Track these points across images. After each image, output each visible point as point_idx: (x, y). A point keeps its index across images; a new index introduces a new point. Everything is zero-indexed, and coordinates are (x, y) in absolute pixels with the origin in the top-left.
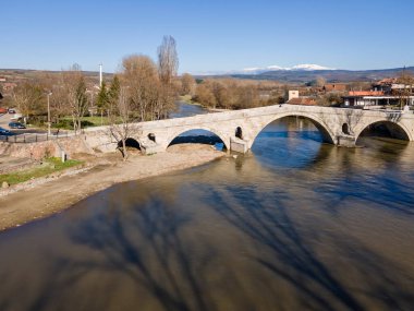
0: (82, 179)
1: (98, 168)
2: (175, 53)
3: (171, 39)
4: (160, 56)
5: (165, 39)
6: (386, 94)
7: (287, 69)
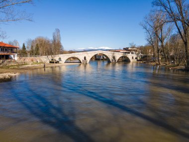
5: (56, 29)
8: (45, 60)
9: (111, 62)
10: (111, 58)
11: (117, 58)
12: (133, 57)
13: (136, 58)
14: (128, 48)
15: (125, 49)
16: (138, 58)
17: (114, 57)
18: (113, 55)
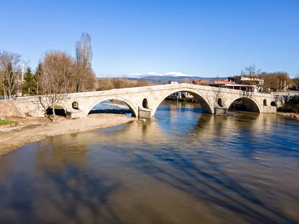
0: (17, 134)
1: (31, 127)
2: (90, 47)
3: (88, 35)
4: (77, 50)
5: (83, 35)
6: (237, 83)
7: (161, 75)
8: (32, 107)
9: (213, 112)
10: (212, 103)
11: (227, 104)
12: (265, 101)
13: (273, 104)
14: (240, 77)
16: (279, 104)
17: (219, 101)
18: (217, 95)
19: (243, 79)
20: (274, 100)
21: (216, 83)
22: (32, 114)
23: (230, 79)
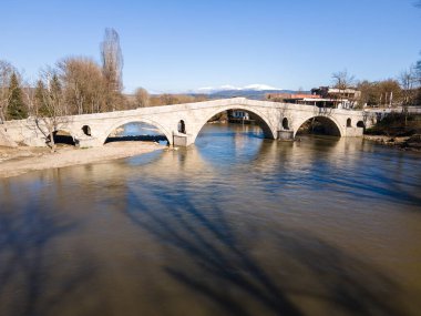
1: (17, 159)
3: (114, 32)
8: (28, 134)
9: (275, 137)
10: (274, 125)
11: (296, 126)
12: (349, 121)
13: (360, 124)
14: (327, 89)
15: (316, 91)
16: (368, 124)
17: (285, 122)
18: (282, 114)
19: (331, 91)
20: (361, 119)
21: (293, 97)
22: (28, 143)
23: (314, 91)
